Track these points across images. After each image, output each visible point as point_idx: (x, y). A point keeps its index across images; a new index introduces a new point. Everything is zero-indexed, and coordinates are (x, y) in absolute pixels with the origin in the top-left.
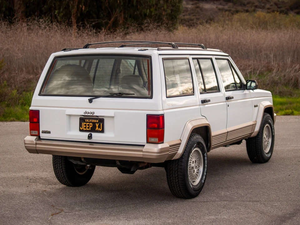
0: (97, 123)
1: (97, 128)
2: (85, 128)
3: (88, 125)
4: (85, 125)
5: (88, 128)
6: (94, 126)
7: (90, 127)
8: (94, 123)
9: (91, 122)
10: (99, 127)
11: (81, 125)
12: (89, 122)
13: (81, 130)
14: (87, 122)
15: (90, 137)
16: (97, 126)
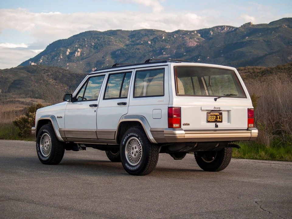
0: (218, 116)
1: (218, 119)
2: (211, 120)
4: (211, 117)
7: (214, 118)
9: (215, 115)
11: (208, 118)
13: (208, 122)
14: (212, 115)
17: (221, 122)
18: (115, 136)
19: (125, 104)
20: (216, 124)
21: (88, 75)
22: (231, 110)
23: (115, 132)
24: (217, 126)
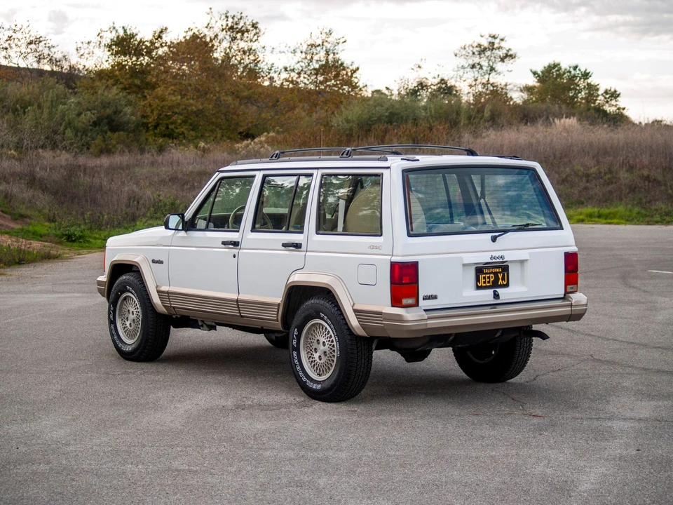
0: (500, 273)
1: (500, 281)
2: (485, 282)
3: (489, 278)
4: (484, 278)
5: (489, 282)
6: (497, 279)
7: (491, 280)
8: (496, 274)
9: (492, 273)
10: (503, 279)
11: (478, 280)
12: (490, 273)
13: (478, 288)
14: (486, 273)
15: (496, 296)
16: (500, 277)
17: (507, 285)
18: (278, 314)
19: (297, 246)
20: (495, 292)
21: (217, 173)
22: (527, 260)
23: (279, 305)
24: (498, 295)
